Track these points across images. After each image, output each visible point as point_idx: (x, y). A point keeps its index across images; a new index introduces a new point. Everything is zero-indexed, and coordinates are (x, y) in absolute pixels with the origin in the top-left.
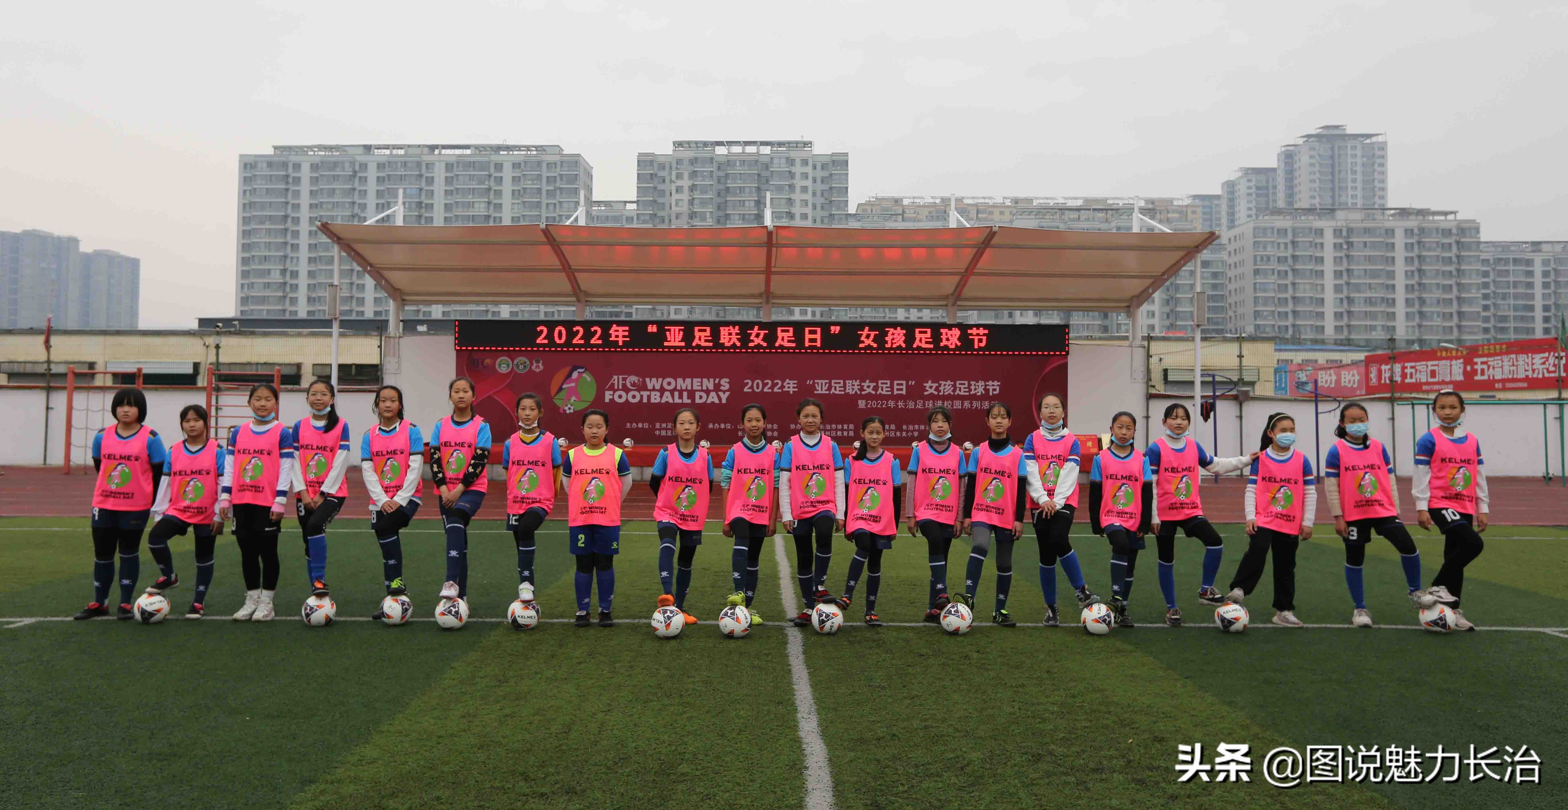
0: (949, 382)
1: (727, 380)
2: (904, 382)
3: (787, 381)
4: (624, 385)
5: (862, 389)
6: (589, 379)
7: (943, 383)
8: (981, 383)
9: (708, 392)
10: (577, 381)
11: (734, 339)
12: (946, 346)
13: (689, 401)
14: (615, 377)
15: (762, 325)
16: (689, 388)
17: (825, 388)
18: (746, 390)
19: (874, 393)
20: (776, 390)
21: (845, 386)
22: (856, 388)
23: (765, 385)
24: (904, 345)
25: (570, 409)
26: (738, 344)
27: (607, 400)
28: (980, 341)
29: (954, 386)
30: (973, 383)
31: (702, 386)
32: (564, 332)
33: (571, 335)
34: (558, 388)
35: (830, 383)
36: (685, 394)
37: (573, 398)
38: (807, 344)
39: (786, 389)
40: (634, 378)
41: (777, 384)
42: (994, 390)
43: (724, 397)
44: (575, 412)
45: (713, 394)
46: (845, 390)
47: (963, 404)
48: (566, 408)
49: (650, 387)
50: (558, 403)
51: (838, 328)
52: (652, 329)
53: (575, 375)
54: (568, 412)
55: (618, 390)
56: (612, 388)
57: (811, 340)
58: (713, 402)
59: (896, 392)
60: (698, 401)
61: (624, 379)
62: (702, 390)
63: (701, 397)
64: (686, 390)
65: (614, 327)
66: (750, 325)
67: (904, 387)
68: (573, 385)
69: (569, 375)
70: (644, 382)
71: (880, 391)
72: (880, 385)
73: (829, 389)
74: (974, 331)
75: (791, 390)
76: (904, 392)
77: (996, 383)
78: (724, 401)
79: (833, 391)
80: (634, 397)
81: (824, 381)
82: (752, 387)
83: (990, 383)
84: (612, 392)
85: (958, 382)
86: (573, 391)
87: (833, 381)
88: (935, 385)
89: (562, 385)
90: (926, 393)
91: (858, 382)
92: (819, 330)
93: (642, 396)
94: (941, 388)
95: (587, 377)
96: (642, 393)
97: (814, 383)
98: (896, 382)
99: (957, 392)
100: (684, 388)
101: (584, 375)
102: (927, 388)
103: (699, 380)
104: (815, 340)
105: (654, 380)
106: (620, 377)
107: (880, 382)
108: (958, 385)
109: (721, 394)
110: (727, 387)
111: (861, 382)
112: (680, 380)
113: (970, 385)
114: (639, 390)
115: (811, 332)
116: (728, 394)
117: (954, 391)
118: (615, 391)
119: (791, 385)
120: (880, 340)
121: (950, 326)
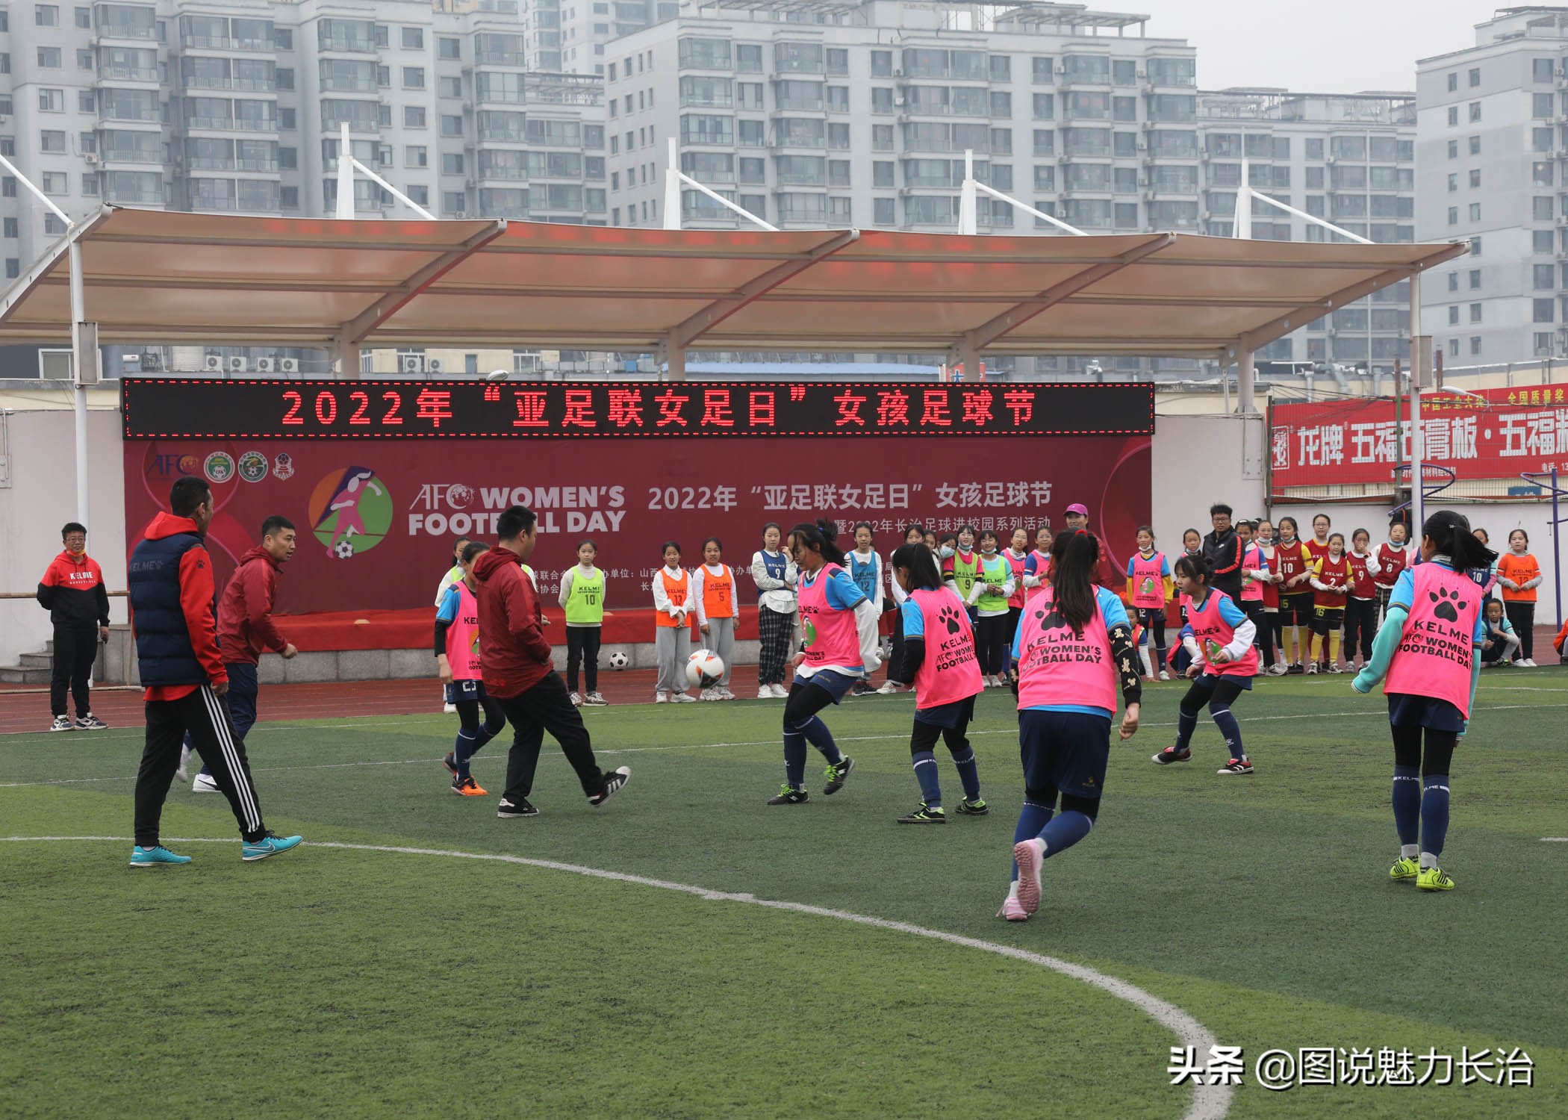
0: (975, 485)
1: (621, 489)
2: (905, 487)
3: (720, 488)
4: (443, 502)
5: (839, 501)
6: (379, 492)
7: (966, 486)
8: (1023, 486)
9: (588, 511)
10: (356, 496)
11: (633, 414)
12: (972, 422)
13: (557, 529)
14: (427, 487)
15: (679, 388)
16: (556, 505)
17: (780, 500)
18: (652, 506)
19: (858, 506)
20: (701, 505)
21: (812, 496)
22: (830, 498)
23: (683, 496)
24: (906, 422)
25: (345, 550)
26: (640, 423)
27: (413, 532)
28: (1023, 412)
29: (983, 491)
30: (1011, 485)
31: (577, 500)
32: (333, 403)
33: (347, 407)
34: (322, 509)
35: (789, 491)
36: (549, 516)
37: (352, 529)
38: (753, 421)
39: (718, 504)
40: (459, 489)
41: (704, 494)
42: (1043, 497)
43: (616, 520)
44: (354, 555)
45: (597, 515)
46: (812, 503)
47: (996, 522)
48: (339, 549)
49: (489, 505)
50: (325, 539)
51: (802, 392)
52: (492, 395)
53: (353, 485)
54: (342, 555)
55: (432, 511)
56: (420, 508)
57: (759, 414)
58: (597, 531)
59: (893, 505)
60: (571, 528)
61: (443, 491)
62: (578, 509)
63: (576, 522)
64: (551, 509)
65: (425, 393)
66: (660, 388)
67: (905, 495)
68: (350, 503)
69: (344, 485)
70: (478, 498)
71: (868, 503)
72: (868, 492)
73: (788, 501)
74: (1013, 395)
75: (727, 505)
76: (905, 505)
77: (1045, 485)
78: (616, 528)
79: (793, 505)
80: (460, 524)
81: (779, 488)
82: (661, 502)
83: (1037, 485)
84: (420, 517)
85: (988, 485)
86: (350, 517)
87: (794, 487)
88: (953, 491)
89: (330, 505)
90: (939, 505)
91: (833, 489)
92: (771, 395)
93: (474, 522)
94: (963, 496)
95: (376, 488)
96: (475, 516)
97: (763, 491)
98: (892, 487)
99: (988, 501)
100: (547, 505)
101: (370, 484)
102: (941, 497)
103: (573, 489)
104: (764, 414)
105: (495, 491)
106: (436, 487)
107: (868, 486)
108: (988, 491)
109: (610, 514)
110: (620, 501)
111: (837, 488)
112: (540, 491)
113: (1006, 489)
114: (468, 512)
115: (760, 400)
116: (621, 514)
117: (982, 500)
118: (426, 514)
119: (727, 497)
120: (868, 412)
121: (976, 388)
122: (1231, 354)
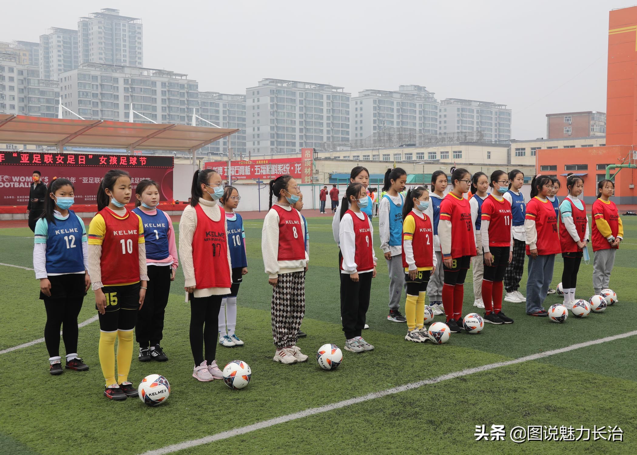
1: (47, 177)
3: (72, 178)
4: (3, 180)
11: (50, 160)
12: (132, 164)
15: (62, 155)
17: (86, 181)
21: (94, 180)
24: (116, 164)
26: (52, 162)
28: (144, 162)
29: (134, 180)
35: (88, 179)
38: (80, 163)
40: (7, 177)
46: (94, 182)
49: (14, 180)
51: (92, 156)
52: (15, 155)
57: (81, 161)
61: (3, 177)
66: (57, 155)
70: (11, 178)
73: (88, 181)
74: (142, 158)
79: (89, 182)
80: (7, 185)
81: (86, 178)
87: (90, 178)
91: (99, 178)
92: (84, 157)
93: (11, 184)
97: (82, 179)
99: (135, 182)
100: (29, 181)
104: (83, 161)
105: (16, 177)
106: (1, 176)
108: (136, 180)
110: (47, 180)
112: (27, 177)
114: (9, 182)
115: (81, 158)
116: (48, 183)
117: (134, 182)
119: (73, 180)
120: (108, 161)
121: (133, 156)
122: (191, 151)
